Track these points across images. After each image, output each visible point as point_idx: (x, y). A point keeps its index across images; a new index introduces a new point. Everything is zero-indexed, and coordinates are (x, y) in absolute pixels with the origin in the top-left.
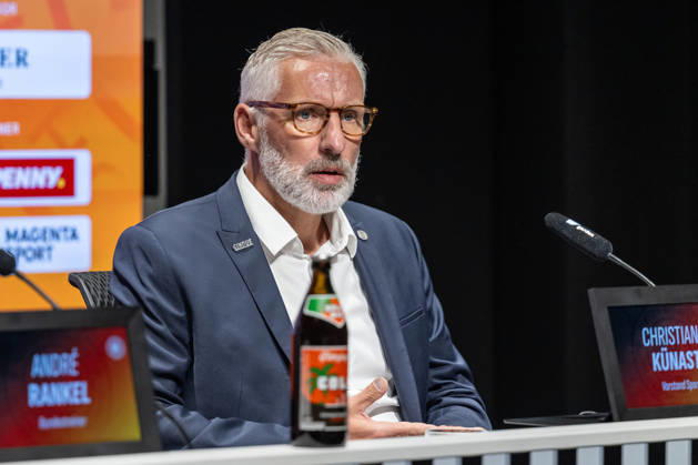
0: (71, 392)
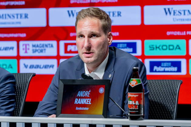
0: (86, 101)
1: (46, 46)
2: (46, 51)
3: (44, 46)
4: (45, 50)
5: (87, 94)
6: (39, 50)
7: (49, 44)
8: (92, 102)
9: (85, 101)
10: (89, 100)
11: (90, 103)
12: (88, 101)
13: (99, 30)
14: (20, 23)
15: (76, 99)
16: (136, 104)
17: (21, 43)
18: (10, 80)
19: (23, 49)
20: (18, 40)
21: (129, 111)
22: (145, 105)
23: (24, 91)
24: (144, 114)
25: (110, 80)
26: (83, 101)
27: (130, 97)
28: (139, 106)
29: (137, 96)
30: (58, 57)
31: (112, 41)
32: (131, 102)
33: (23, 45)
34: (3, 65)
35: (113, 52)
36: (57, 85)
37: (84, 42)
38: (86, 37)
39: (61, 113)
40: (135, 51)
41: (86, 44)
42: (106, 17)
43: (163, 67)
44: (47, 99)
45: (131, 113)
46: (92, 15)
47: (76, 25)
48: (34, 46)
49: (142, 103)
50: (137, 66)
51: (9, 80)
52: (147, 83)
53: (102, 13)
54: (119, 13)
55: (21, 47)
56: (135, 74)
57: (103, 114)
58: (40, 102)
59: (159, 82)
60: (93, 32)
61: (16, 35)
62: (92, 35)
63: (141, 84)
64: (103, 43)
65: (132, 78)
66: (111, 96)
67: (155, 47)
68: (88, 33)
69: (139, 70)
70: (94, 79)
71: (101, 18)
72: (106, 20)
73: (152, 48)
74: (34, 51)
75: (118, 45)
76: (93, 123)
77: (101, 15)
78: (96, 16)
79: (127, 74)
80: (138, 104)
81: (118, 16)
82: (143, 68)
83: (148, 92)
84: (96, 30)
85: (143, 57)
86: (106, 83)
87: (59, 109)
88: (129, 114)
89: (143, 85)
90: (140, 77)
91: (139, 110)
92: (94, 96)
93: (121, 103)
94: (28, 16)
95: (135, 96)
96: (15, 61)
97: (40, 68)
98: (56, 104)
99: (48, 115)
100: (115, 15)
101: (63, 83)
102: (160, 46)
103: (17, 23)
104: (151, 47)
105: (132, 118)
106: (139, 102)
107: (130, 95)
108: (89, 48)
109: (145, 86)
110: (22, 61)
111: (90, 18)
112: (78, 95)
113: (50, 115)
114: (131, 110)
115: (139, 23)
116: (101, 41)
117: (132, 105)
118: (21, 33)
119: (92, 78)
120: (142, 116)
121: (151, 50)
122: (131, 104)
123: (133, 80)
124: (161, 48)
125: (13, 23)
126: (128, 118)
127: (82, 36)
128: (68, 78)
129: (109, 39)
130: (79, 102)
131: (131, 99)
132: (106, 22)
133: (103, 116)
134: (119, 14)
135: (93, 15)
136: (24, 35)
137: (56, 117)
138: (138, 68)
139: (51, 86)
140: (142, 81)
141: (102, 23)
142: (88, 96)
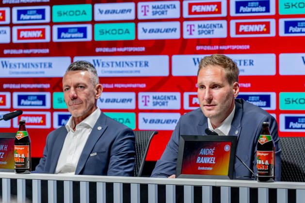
1: (169, 98)
2: (168, 104)
3: (166, 98)
4: (167, 102)
5: (211, 151)
6: (160, 102)
7: (172, 96)
8: (215, 161)
9: (208, 160)
10: (213, 159)
11: (214, 163)
12: (211, 160)
13: (222, 80)
14: (139, 72)
15: (199, 158)
16: (266, 164)
17: (141, 94)
18: (129, 135)
19: (143, 101)
20: (137, 91)
21: (258, 172)
22: (277, 165)
23: (144, 150)
24: (274, 175)
25: (237, 137)
26: (207, 160)
27: (259, 156)
28: (269, 166)
29: (267, 154)
30: (182, 111)
31: (238, 93)
32: (260, 161)
33: (143, 96)
34: (120, 119)
35: (241, 105)
36: (177, 141)
37: (205, 93)
38: (207, 87)
39: (181, 173)
40: (268, 105)
41: (207, 96)
42: (232, 65)
43: (300, 123)
44: (165, 157)
45: (259, 174)
46: (214, 63)
47: (198, 74)
48: (154, 98)
49: (272, 163)
50: (267, 120)
51: (127, 135)
52: (279, 140)
53: (227, 61)
54: (251, 61)
55: (140, 99)
56: (265, 130)
57: (228, 175)
58: (158, 161)
59: (293, 140)
60: (214, 83)
61: (134, 86)
62: (214, 86)
63: (272, 142)
64: (227, 94)
65: (262, 134)
66: (238, 154)
67: (291, 100)
68: (209, 84)
69: (269, 125)
70: (219, 135)
71: (225, 66)
72: (230, 68)
73: (288, 102)
74: (155, 104)
75: (250, 97)
76: (217, 185)
77: (225, 63)
78: (219, 65)
79: (256, 129)
80: (268, 164)
81: (250, 65)
82: (274, 124)
83: (279, 151)
84: (218, 81)
85: (278, 112)
86: (233, 140)
87: (179, 169)
88: (257, 175)
89: (274, 142)
90: (271, 133)
91: (269, 170)
92: (219, 155)
93: (249, 162)
94: (149, 64)
95: (265, 155)
96: (133, 115)
97: (161, 123)
98: (175, 164)
99: (168, 176)
100: (246, 64)
101: (184, 139)
102: (297, 99)
103: (136, 72)
104: (287, 100)
105: (261, 180)
106: (269, 162)
107: (259, 153)
108: (210, 100)
109: (276, 143)
110: (141, 116)
111: (212, 66)
112: (201, 153)
113: (169, 176)
114: (259, 170)
115: (273, 73)
116: (225, 92)
117: (261, 165)
118: (141, 83)
119: (217, 134)
120: (272, 177)
121: (286, 103)
122: (260, 163)
123: (262, 137)
124: (297, 101)
125: (131, 72)
126: (256, 180)
127: (203, 87)
128: (190, 134)
129: (234, 90)
130: (202, 161)
131: (260, 158)
132: (231, 71)
133: (228, 177)
134: (251, 63)
135: (216, 63)
136: (143, 86)
137: (176, 177)
138: (269, 123)
139: (170, 142)
140: (273, 138)
141: (225, 72)
142: (212, 154)
